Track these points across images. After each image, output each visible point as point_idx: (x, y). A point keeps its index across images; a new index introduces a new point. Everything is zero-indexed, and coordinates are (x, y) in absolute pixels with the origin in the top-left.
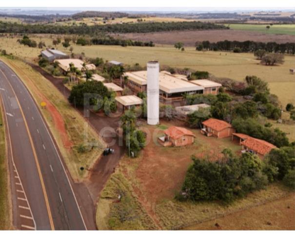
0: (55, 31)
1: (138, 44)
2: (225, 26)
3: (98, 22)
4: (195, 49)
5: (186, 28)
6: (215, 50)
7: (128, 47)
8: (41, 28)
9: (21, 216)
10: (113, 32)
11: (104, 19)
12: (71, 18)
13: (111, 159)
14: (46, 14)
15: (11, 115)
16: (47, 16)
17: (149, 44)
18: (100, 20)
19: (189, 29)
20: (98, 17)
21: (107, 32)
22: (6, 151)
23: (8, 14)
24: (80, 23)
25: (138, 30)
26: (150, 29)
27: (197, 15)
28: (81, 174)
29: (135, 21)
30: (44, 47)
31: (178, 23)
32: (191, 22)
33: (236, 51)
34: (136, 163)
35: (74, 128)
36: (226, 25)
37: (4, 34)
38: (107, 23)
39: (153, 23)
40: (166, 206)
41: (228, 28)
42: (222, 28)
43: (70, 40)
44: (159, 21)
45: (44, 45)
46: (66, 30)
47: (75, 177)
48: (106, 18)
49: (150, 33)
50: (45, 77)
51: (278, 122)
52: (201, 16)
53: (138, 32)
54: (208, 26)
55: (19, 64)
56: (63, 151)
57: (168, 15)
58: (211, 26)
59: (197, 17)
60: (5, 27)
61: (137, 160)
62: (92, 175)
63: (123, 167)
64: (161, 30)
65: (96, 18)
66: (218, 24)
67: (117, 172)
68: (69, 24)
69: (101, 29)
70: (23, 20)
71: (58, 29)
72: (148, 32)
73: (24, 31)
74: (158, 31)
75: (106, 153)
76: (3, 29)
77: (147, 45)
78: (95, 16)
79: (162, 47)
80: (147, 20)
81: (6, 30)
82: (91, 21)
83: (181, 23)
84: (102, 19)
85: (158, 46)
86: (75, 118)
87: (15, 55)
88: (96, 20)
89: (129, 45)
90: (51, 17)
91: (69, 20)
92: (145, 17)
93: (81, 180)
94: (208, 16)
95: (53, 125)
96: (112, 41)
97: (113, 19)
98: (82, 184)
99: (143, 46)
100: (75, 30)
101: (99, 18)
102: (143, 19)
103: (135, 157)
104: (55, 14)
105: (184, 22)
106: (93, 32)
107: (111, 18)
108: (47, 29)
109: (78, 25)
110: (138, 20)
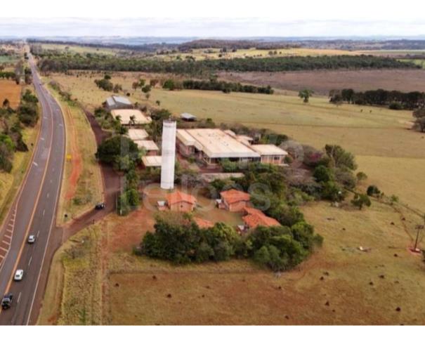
0: (147, 68)
1: (249, 90)
2: (414, 64)
3: (211, 56)
4: (327, 100)
5: (343, 66)
6: (359, 103)
7: (232, 94)
8: (131, 64)
9: (4, 242)
10: (226, 70)
11: (221, 51)
12: (176, 49)
13: (100, 213)
14: (148, 43)
15: (36, 164)
16: (150, 45)
17: (266, 91)
18: (215, 52)
19: (347, 67)
20: (214, 47)
21: (217, 70)
22: (16, 195)
23: (104, 42)
24: (187, 57)
25: (264, 67)
26: (281, 67)
27: (382, 43)
28: (65, 221)
29: (265, 54)
30: (119, 91)
31: (333, 57)
32: (357, 56)
33: (394, 107)
34: (120, 220)
35: (84, 183)
36: (417, 62)
37: (86, 71)
38: (223, 57)
39: (292, 57)
40: (119, 256)
41: (419, 67)
42: (407, 66)
43: (157, 82)
44: (302, 55)
45: (121, 89)
46: (162, 67)
47: (58, 222)
48: (225, 50)
49: (280, 72)
50: (93, 129)
51: (332, 206)
52: (388, 44)
53: (263, 71)
54: (382, 63)
55: (75, 112)
56: (62, 201)
57: (330, 43)
58: (389, 63)
59: (381, 46)
60: (89, 63)
61: (123, 218)
62: (74, 223)
63: (105, 221)
64: (300, 68)
65: (211, 49)
66: (401, 60)
67: (97, 224)
68: (171, 57)
69: (210, 66)
70: (118, 50)
71: (151, 66)
72: (278, 71)
73: (110, 68)
74: (294, 70)
75: (98, 208)
76: (86, 65)
77: (262, 91)
78: (209, 47)
79: (286, 94)
80: (284, 53)
81: (89, 66)
82: (203, 53)
83: (339, 57)
84: (219, 50)
85: (279, 94)
86: (92, 174)
87: (79, 101)
88: (210, 52)
89: (234, 90)
90: (154, 48)
91: (174, 52)
92: (282, 47)
93: (62, 225)
94: (401, 44)
95: (68, 178)
96: (212, 84)
97: (234, 51)
98: (61, 228)
99: (255, 92)
100: (173, 68)
101: (214, 50)
102: (278, 51)
103: (123, 215)
104: (161, 43)
105: (343, 56)
106: (197, 70)
107: (231, 50)
108: (137, 66)
109: (184, 59)
110: (270, 53)
